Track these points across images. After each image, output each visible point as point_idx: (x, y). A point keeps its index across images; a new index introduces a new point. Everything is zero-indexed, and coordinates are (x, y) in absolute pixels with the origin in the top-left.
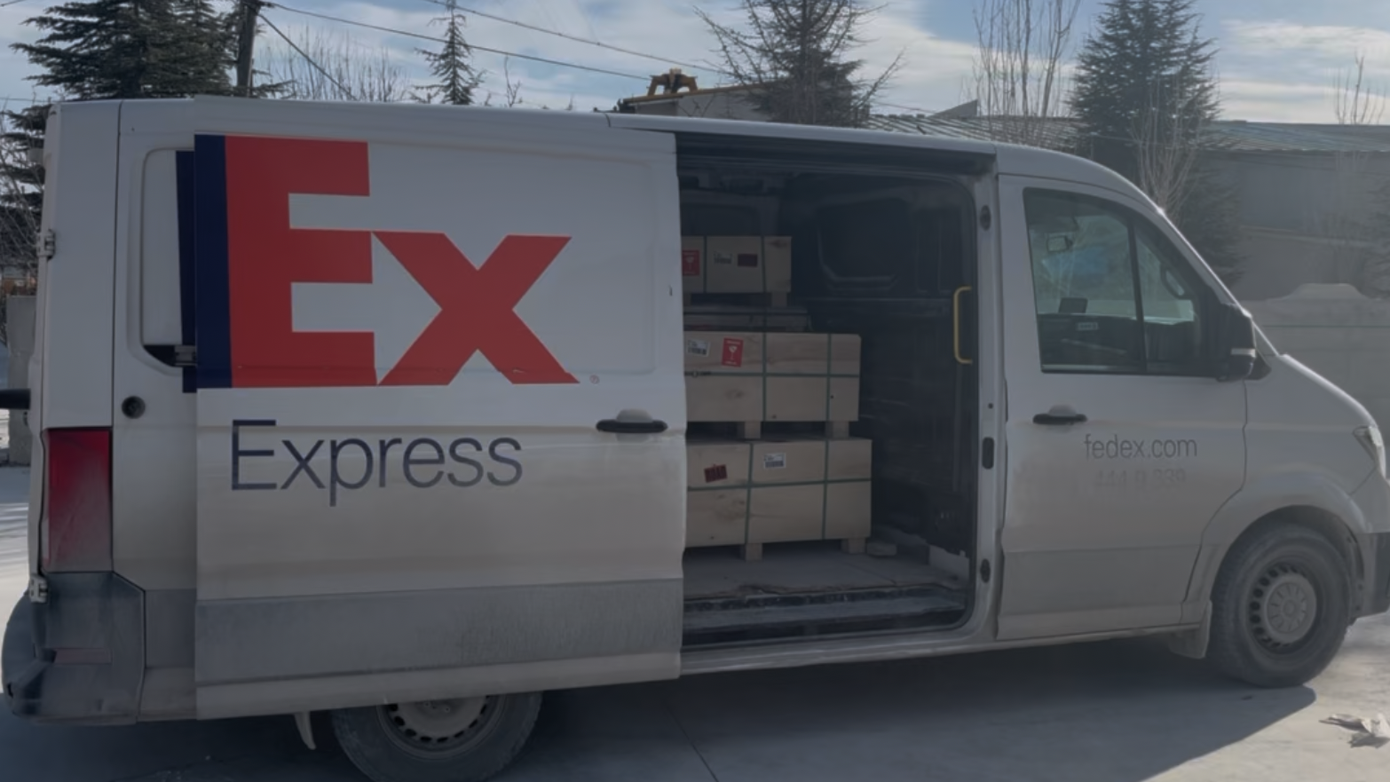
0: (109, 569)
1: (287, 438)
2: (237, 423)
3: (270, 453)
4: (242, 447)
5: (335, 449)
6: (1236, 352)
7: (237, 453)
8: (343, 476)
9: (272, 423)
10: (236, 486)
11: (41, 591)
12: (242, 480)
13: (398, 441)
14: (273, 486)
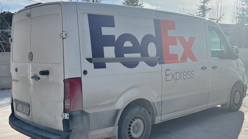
0: (82, 110)
1: (171, 72)
2: (166, 70)
3: (169, 75)
4: (167, 74)
5: (176, 74)
6: (237, 54)
7: (166, 75)
8: (177, 78)
9: (169, 70)
10: (166, 81)
11: (68, 116)
12: (167, 80)
13: (182, 72)
14: (170, 80)
